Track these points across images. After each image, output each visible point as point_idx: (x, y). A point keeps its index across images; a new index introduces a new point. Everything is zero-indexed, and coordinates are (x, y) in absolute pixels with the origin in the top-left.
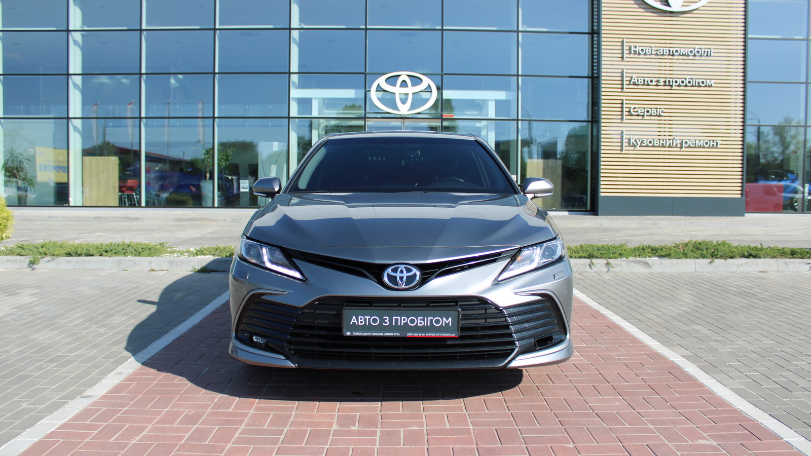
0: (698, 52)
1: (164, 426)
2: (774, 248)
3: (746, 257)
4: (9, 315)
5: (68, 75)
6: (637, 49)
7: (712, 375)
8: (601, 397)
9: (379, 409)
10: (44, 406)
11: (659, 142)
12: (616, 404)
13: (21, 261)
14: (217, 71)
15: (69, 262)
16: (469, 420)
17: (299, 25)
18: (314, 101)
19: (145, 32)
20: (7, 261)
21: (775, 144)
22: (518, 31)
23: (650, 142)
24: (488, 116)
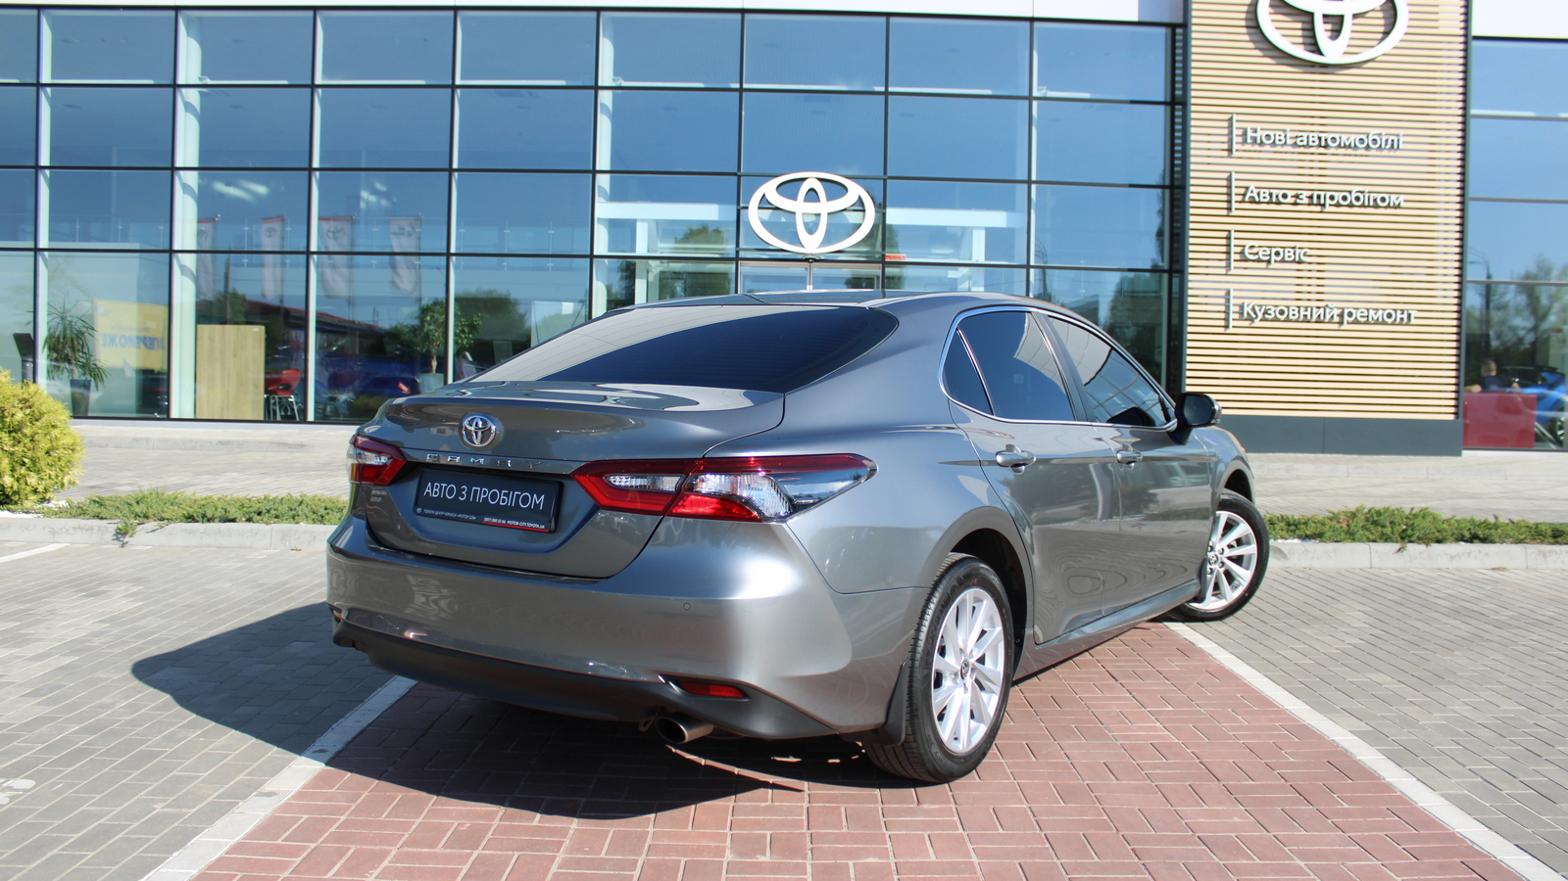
0: (1374, 141)
1: (420, 850)
2: (1519, 522)
3: (1466, 541)
4: (97, 634)
5: (173, 169)
6: (1258, 135)
7: (1408, 768)
8: (1206, 807)
9: (805, 824)
10: (194, 810)
11: (1299, 312)
12: (1235, 820)
13: (100, 529)
14: (455, 166)
15: (190, 532)
16: (970, 847)
17: (614, 80)
18: (639, 224)
19: (320, 90)
20: (73, 528)
21: (1518, 312)
22: (1030, 98)
23: (1282, 312)
24: (970, 259)
